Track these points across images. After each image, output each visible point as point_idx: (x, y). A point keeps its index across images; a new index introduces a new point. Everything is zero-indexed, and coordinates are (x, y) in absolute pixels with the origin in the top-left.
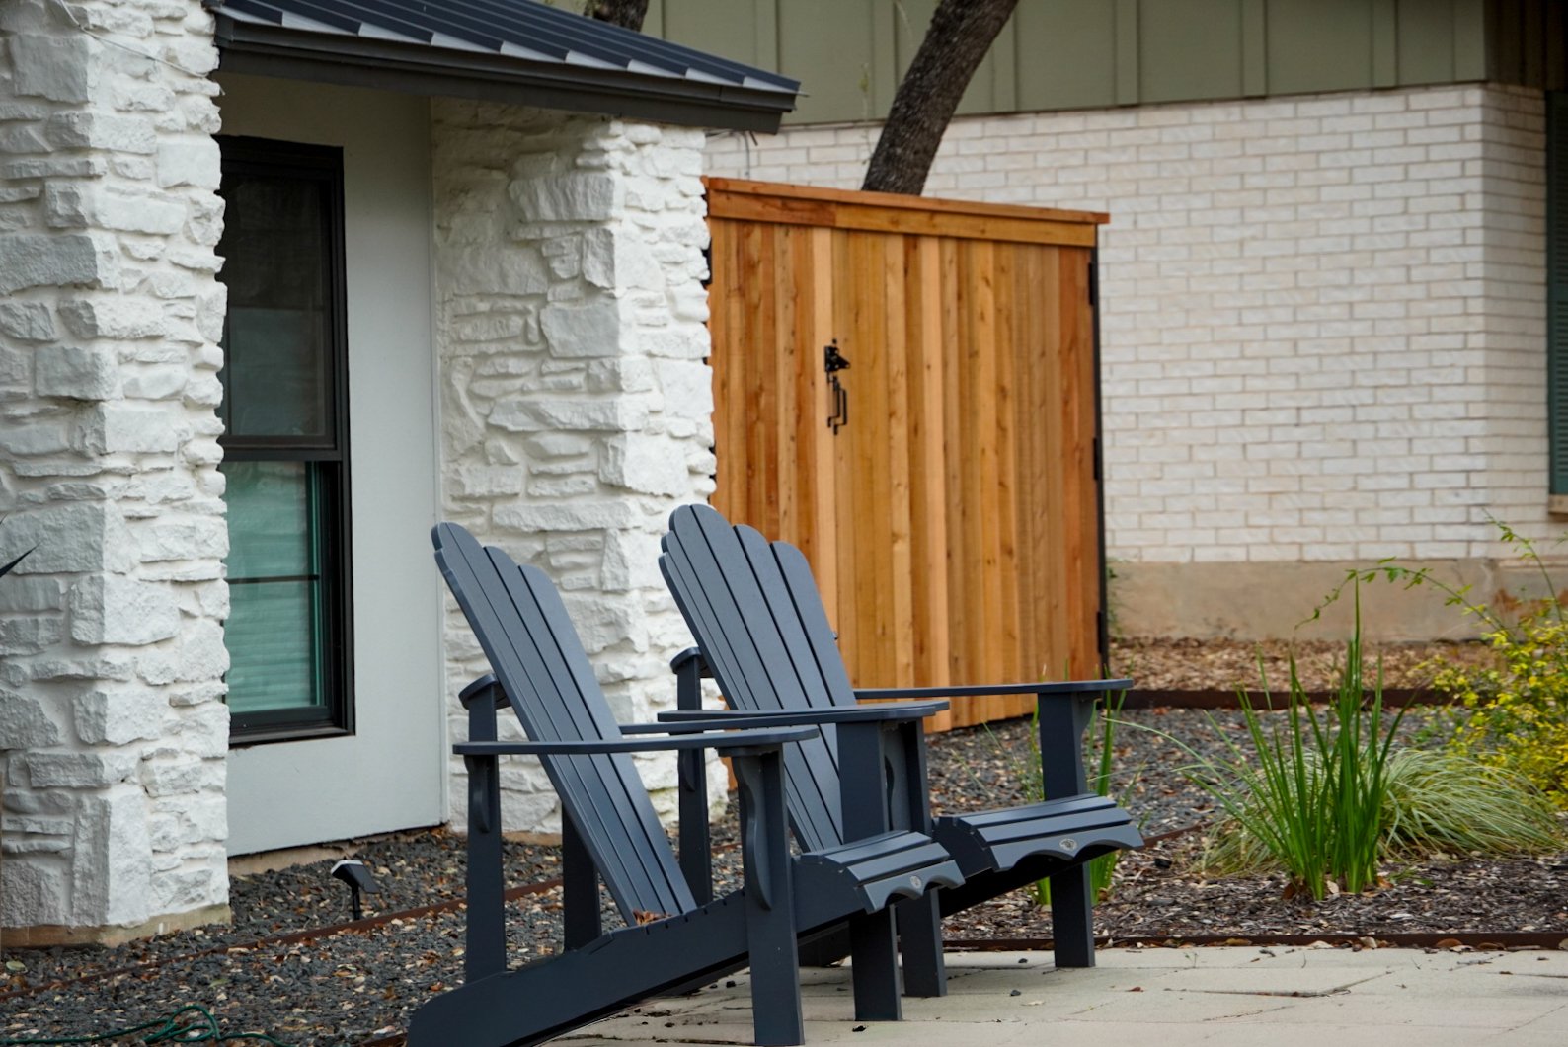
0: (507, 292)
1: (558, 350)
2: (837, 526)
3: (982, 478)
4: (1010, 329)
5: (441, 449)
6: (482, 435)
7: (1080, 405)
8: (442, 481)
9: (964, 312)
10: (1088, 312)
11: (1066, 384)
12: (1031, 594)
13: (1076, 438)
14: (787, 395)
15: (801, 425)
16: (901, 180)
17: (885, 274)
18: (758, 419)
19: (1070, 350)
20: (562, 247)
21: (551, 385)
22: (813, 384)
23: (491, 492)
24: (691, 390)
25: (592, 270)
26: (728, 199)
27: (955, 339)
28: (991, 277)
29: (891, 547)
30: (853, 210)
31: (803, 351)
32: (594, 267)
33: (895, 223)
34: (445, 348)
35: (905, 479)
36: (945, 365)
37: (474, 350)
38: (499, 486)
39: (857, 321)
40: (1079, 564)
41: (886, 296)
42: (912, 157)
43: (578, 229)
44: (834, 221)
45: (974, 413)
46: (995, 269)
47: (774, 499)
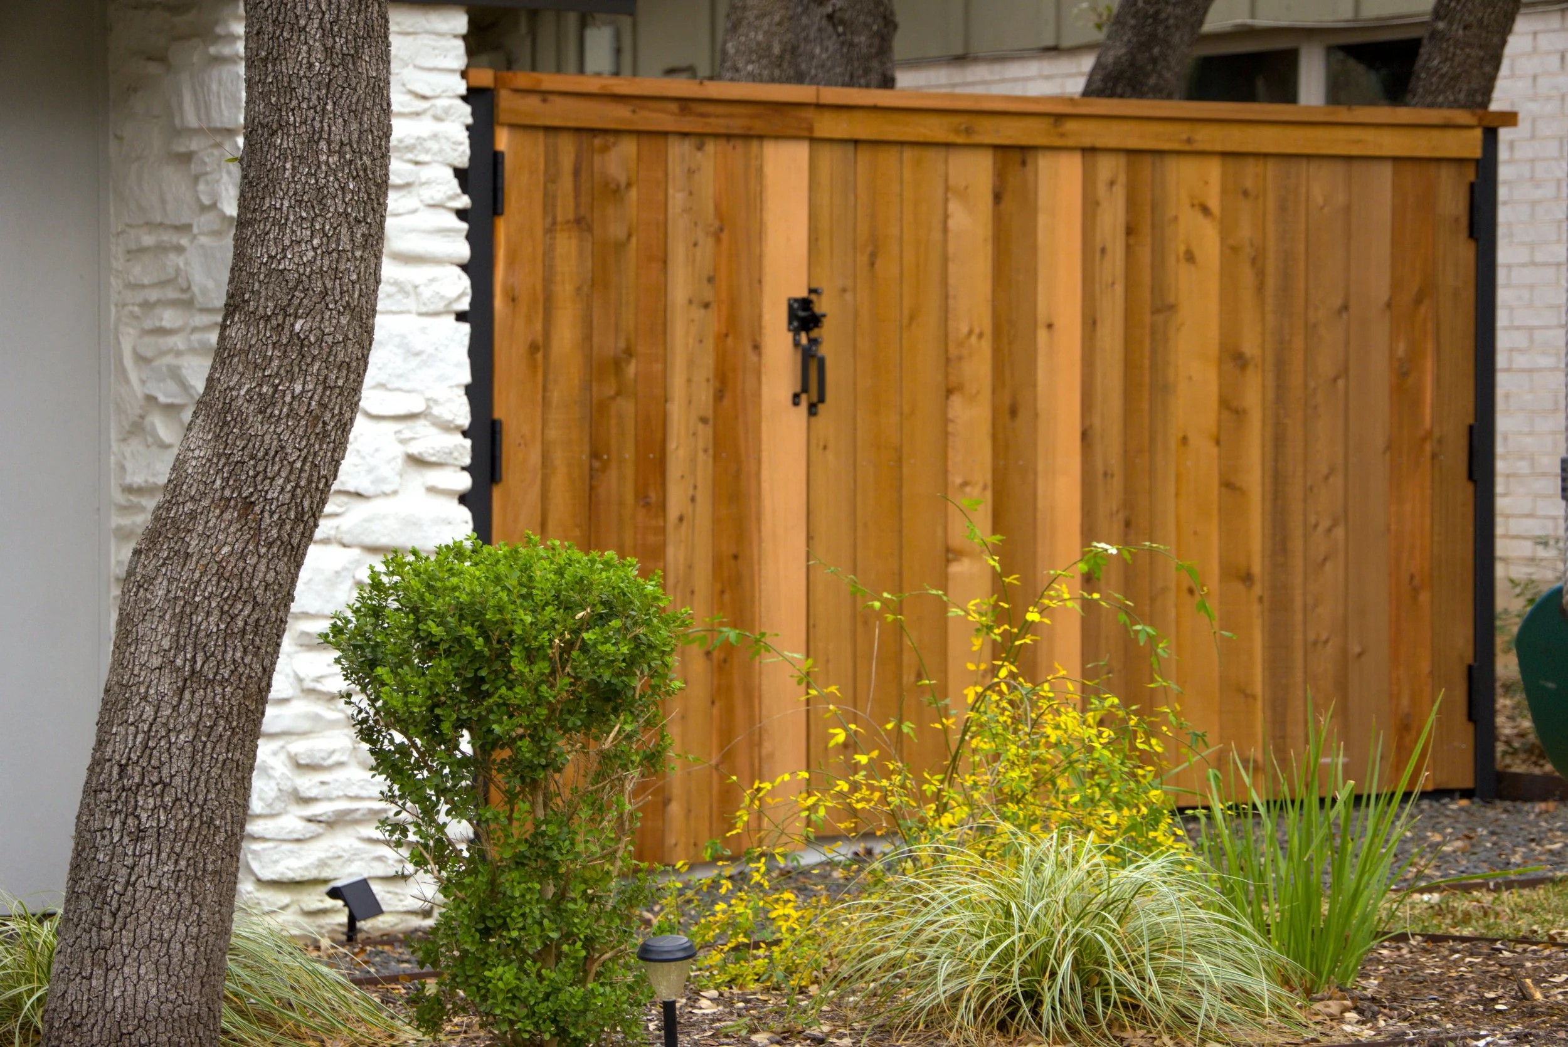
0: (167, 222)
1: (200, 300)
2: (809, 538)
3: (1178, 477)
4: (1261, 274)
5: (112, 424)
6: (141, 407)
7: (1438, 381)
8: (112, 466)
9: (1145, 254)
10: (1466, 252)
11: (1401, 348)
12: (1299, 637)
13: (1427, 423)
14: (691, 363)
15: (727, 402)
16: (1448, 64)
17: (946, 201)
18: (618, 393)
19: (1418, 301)
20: (205, 163)
21: (196, 345)
22: (757, 347)
23: (146, 481)
24: (417, 354)
25: (224, 194)
26: (544, 101)
27: (1119, 289)
28: (1214, 204)
29: (947, 566)
30: (859, 115)
31: (733, 303)
32: (227, 190)
33: (968, 131)
34: (119, 293)
35: (983, 473)
36: (1090, 323)
37: (139, 297)
38: (154, 475)
39: (872, 264)
40: (1424, 597)
41: (945, 230)
42: (1460, 32)
43: (218, 139)
44: (811, 129)
45: (1162, 389)
46: (1224, 191)
47: (653, 497)
